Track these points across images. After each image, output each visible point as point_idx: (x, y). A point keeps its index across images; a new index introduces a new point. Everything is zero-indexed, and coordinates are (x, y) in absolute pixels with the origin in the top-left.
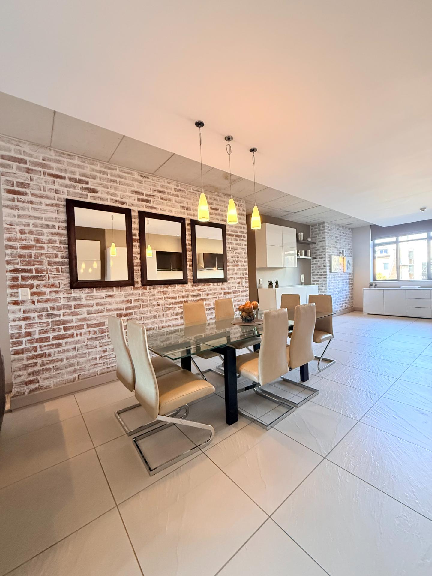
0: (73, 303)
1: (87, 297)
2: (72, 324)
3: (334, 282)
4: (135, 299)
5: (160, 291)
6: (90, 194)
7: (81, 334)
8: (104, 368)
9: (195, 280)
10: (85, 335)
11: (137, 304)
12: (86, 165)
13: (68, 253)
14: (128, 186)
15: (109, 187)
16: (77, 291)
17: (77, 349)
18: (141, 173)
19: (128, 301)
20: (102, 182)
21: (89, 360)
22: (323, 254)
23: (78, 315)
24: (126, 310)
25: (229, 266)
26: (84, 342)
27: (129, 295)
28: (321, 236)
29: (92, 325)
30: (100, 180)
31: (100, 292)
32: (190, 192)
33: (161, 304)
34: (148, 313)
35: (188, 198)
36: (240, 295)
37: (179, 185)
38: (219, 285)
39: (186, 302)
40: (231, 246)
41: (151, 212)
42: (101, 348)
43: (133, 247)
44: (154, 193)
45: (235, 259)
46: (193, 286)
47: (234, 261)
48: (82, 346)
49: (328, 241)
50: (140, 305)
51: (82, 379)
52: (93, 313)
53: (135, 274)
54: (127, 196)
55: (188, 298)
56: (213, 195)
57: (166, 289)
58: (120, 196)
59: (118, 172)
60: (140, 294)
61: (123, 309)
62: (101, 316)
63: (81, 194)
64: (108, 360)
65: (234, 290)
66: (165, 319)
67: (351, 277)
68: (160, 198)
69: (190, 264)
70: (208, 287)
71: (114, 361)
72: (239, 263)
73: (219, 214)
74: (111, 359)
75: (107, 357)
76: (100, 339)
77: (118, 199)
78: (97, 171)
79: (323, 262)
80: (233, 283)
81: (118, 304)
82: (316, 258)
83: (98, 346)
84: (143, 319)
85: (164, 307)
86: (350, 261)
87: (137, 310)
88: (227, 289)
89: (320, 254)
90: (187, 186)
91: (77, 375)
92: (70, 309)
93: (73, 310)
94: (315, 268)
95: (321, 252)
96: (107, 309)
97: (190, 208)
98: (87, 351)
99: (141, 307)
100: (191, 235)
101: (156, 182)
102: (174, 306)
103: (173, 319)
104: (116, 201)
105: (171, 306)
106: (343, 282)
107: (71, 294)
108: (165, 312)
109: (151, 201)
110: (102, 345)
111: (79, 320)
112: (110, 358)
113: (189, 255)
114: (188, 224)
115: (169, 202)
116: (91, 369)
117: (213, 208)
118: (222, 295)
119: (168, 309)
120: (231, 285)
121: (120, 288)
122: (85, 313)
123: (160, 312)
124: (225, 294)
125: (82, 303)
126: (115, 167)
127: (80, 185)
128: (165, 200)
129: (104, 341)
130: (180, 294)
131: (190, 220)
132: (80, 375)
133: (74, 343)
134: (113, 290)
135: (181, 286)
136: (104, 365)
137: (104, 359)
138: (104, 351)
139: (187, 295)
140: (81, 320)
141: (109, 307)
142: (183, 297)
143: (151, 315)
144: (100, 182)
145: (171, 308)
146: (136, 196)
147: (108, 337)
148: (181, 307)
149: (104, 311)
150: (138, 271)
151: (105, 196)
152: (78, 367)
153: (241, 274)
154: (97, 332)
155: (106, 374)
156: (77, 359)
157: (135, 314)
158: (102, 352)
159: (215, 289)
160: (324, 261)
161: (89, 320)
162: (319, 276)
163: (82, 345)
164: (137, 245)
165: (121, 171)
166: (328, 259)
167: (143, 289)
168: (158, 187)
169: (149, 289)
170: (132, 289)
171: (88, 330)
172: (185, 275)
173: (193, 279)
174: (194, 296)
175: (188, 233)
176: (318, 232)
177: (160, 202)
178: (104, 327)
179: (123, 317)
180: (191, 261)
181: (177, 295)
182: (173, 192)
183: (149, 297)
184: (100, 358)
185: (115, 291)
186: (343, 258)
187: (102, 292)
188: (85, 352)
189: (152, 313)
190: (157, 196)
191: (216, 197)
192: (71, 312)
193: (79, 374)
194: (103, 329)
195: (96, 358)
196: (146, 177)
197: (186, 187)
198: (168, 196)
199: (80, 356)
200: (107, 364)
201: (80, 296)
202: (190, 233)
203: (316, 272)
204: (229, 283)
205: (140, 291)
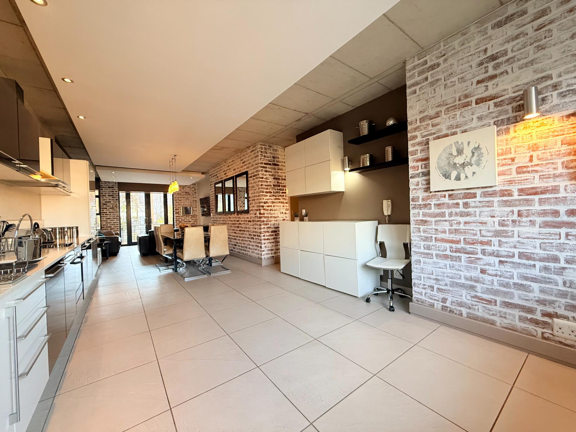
25: (250, 201)
36: (256, 224)
38: (246, 215)
40: (251, 185)
45: (253, 195)
46: (237, 215)
65: (253, 219)
70: (242, 216)
72: (255, 198)
73: (246, 165)
88: (249, 218)
90: (235, 156)
117: (243, 162)
118: (247, 222)
120: (252, 215)
153: (256, 207)
168: (228, 164)
174: (237, 221)
191: (244, 154)
204: (251, 214)
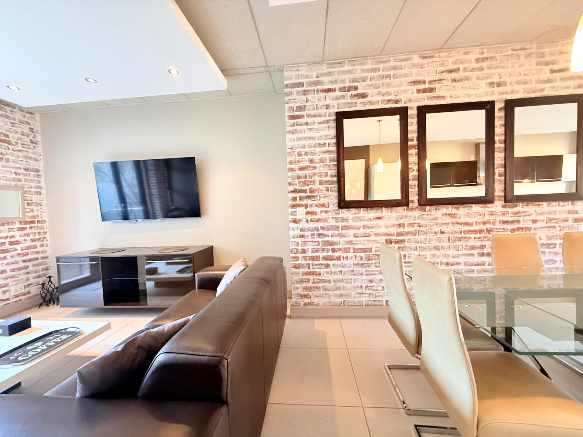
0: (340, 224)
1: (354, 218)
2: (339, 246)
4: (409, 222)
5: (446, 214)
6: (360, 101)
7: (347, 258)
8: (369, 299)
9: (509, 197)
10: (351, 260)
11: (411, 229)
12: (356, 68)
13: (336, 171)
14: (405, 77)
15: (381, 85)
16: (344, 211)
17: (343, 273)
18: (423, 54)
19: (400, 225)
20: (373, 82)
21: (355, 287)
23: (344, 237)
24: (397, 236)
26: (350, 267)
27: (402, 217)
29: (358, 249)
30: (371, 81)
31: (367, 213)
32: (506, 55)
33: (445, 232)
34: (426, 241)
35: (501, 67)
37: (486, 50)
38: (563, 206)
39: (489, 231)
41: (436, 104)
42: (367, 276)
43: (409, 157)
44: (441, 76)
46: (504, 207)
48: (348, 271)
50: (416, 230)
51: (347, 306)
52: (360, 236)
53: (410, 190)
54: (403, 90)
55: (494, 225)
57: (454, 211)
58: (394, 93)
59: (392, 63)
60: (417, 217)
61: (393, 234)
62: (368, 241)
63: (351, 103)
64: (374, 292)
66: (451, 253)
68: (450, 81)
69: (501, 172)
70: (536, 208)
71: (380, 294)
73: (571, 78)
74: (378, 291)
75: (374, 289)
76: (366, 267)
77: (392, 97)
78: (368, 71)
81: (387, 227)
83: (364, 274)
84: (419, 249)
85: (451, 236)
87: (411, 237)
91: (342, 300)
92: (338, 231)
93: (340, 231)
96: (375, 233)
97: (504, 82)
98: (353, 277)
99: (416, 233)
100: (505, 125)
101: (445, 59)
102: (467, 235)
103: (465, 254)
104: (389, 101)
105: (463, 235)
107: (339, 214)
108: (452, 242)
109: (436, 89)
110: (368, 273)
111: (345, 242)
112: (377, 290)
113: (499, 158)
114: (500, 109)
115: (466, 82)
116: (356, 297)
117: (556, 69)
119: (457, 239)
121: (390, 208)
122: (352, 235)
123: (443, 242)
124: (577, 221)
125: (349, 224)
126: (389, 58)
127: (350, 93)
128: (458, 81)
129: (370, 269)
130: (480, 219)
131: (503, 102)
132: (346, 301)
133: (340, 266)
134: (382, 211)
135: (481, 207)
136: (370, 296)
137: (370, 289)
138: (371, 281)
139: (491, 221)
140: (347, 243)
141: (377, 231)
142: (484, 223)
143: (430, 245)
145: (462, 238)
146: (415, 88)
147: (375, 265)
148: (479, 238)
149: (371, 235)
150: (414, 187)
151: (376, 98)
152: (344, 292)
154: (364, 258)
155: (372, 307)
156: (343, 283)
157: (408, 242)
158: (368, 281)
159: (555, 213)
161: (355, 244)
163: (348, 269)
164: (414, 153)
165: (395, 60)
167: (421, 210)
168: (448, 66)
169: (429, 211)
170: (406, 211)
171: (354, 254)
172: (490, 189)
173: (505, 196)
174: (505, 222)
175: (499, 122)
177: (451, 86)
179: (393, 244)
180: (501, 167)
181: (473, 220)
182: (473, 65)
183: (428, 221)
184: (366, 287)
185: (385, 212)
187: (370, 213)
188: (350, 277)
189: (431, 242)
190: (446, 79)
192: (339, 234)
193: (345, 299)
194: (369, 256)
195: (362, 287)
196: (430, 57)
197: (497, 49)
198: (463, 74)
199: (346, 281)
200: (373, 296)
201: (347, 217)
202: (504, 123)
205: (417, 213)
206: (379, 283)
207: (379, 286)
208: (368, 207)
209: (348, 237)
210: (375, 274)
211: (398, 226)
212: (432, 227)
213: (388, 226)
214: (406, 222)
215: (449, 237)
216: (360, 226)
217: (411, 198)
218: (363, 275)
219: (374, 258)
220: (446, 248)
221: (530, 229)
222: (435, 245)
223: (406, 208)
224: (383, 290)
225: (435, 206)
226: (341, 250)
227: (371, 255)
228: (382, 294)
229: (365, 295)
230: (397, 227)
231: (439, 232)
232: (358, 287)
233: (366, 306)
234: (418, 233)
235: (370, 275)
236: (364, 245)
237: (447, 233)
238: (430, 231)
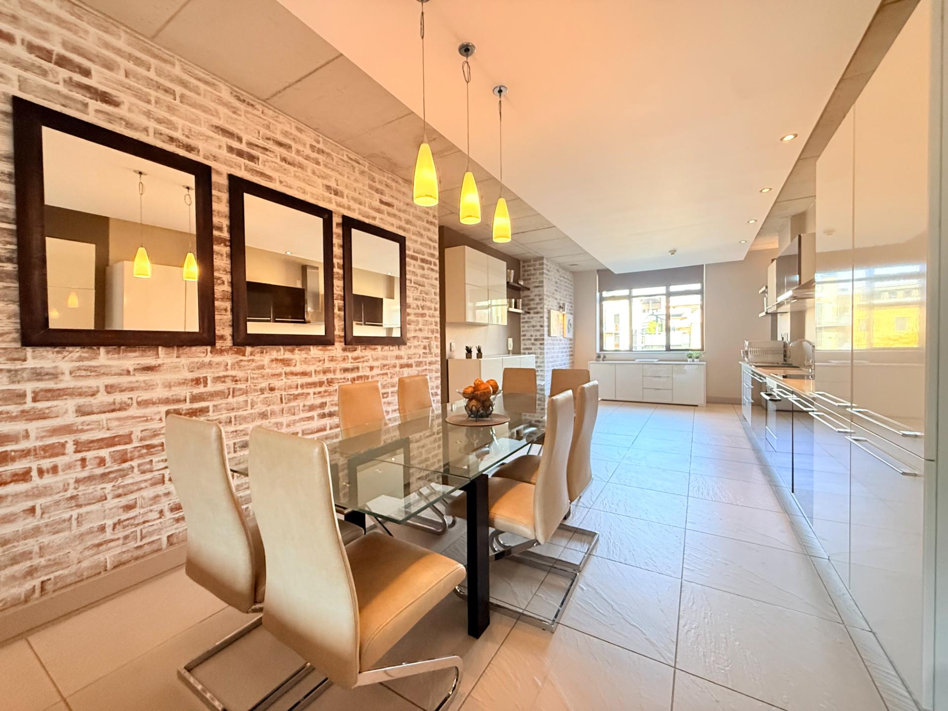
0: (29, 387)
1: (79, 369)
2: (24, 445)
3: (553, 351)
4: (217, 375)
5: (276, 360)
6: (95, 105)
7: (54, 469)
8: (125, 549)
9: (349, 338)
10: (69, 471)
11: (220, 387)
12: (84, 25)
14: (204, 111)
15: (153, 100)
16: (45, 353)
17: (38, 511)
18: (237, 92)
19: (197, 381)
20: (131, 82)
21: (82, 535)
22: (539, 307)
23: (44, 418)
24: (191, 402)
25: (409, 314)
26: (66, 490)
27: (202, 366)
28: (537, 279)
29: (92, 442)
30: (126, 76)
31: (119, 359)
32: (342, 160)
33: (276, 387)
34: (247, 405)
35: (338, 171)
36: (426, 370)
37: (321, 140)
38: (392, 351)
39: (330, 382)
40: (413, 278)
41: (258, 183)
42: (117, 500)
43: (215, 256)
44: (266, 144)
45: (420, 303)
46: (344, 350)
47: (417, 306)
48: (57, 503)
49: (548, 288)
50: (229, 389)
51: (54, 591)
52: (95, 411)
53: (217, 317)
54: (202, 134)
55: (335, 375)
56: (384, 176)
57: (288, 355)
58: (183, 130)
59: (177, 71)
60: (229, 364)
61: (183, 398)
62: (119, 419)
63: (66, 97)
64: (138, 529)
65: (417, 360)
66: (285, 419)
67: (571, 344)
68: (279, 157)
69: (340, 305)
70: (373, 352)
71: (155, 527)
72: (425, 311)
73: (394, 216)
74: (146, 525)
75: (136, 522)
76: (116, 478)
77: (177, 135)
78: (118, 51)
79: (539, 319)
80: (415, 347)
81: (170, 387)
82: (529, 313)
83: (109, 497)
84: (236, 421)
85: (284, 393)
86: (571, 321)
87: (220, 402)
88: (406, 357)
89: (535, 306)
90: (336, 146)
91: (37, 582)
92: (21, 404)
93: (29, 404)
94: (526, 328)
95: (538, 304)
96: (139, 399)
97: (341, 192)
98: (75, 513)
99: (229, 394)
100: (343, 246)
101: (271, 121)
102: (305, 391)
103: (302, 418)
104: (172, 139)
105: (300, 391)
106: (562, 352)
107: (25, 360)
108: (286, 403)
109: (258, 159)
110: (120, 491)
111: (48, 431)
112: (144, 522)
113: (338, 287)
114: (338, 224)
115: (299, 170)
116: (85, 558)
117: (384, 200)
118: (398, 369)
119: (292, 397)
120: (412, 351)
121: (176, 348)
122: (70, 412)
123: (273, 404)
124: (402, 366)
125: (61, 386)
126: (171, 58)
127: (64, 73)
128: (289, 164)
130: (319, 367)
131: (341, 216)
132: (50, 579)
133: (27, 495)
134: (158, 354)
135: (321, 350)
136: (128, 540)
137: (127, 526)
138: (129, 508)
139: (332, 369)
140: (55, 431)
141: (145, 396)
142: (325, 372)
143: (253, 411)
144: (127, 81)
145: (298, 395)
146: (225, 141)
147: (139, 470)
148: (320, 393)
149: (128, 405)
150: (223, 312)
151: (141, 120)
152: (43, 561)
153: (428, 332)
154: (108, 459)
155: (133, 563)
156: (38, 538)
157: (214, 411)
158: (121, 510)
159: (385, 358)
160: (541, 317)
161: (82, 431)
162: (533, 341)
163: (57, 497)
164: (224, 253)
165: (184, 70)
166: (546, 315)
167: (237, 353)
168: (276, 134)
169: (251, 354)
170: (209, 353)
171: (79, 456)
172: (329, 327)
173: (345, 336)
174: (346, 370)
175: (337, 241)
176: (533, 272)
177: (281, 166)
178: (128, 447)
180: (341, 300)
181: (311, 368)
182: (308, 151)
183: (249, 372)
184: (115, 525)
185: (163, 356)
186: (563, 315)
187: (123, 358)
188: (66, 516)
189: (255, 407)
190: (273, 152)
191: (389, 182)
192: (23, 412)
193: (45, 578)
194: (125, 452)
195: (102, 529)
197: (334, 147)
198: (296, 157)
199: (49, 528)
200: (136, 539)
201: (56, 367)
202: (342, 243)
203: (528, 334)
204: (410, 347)
205: (229, 359)
206: (151, 505)
207: (151, 511)
208: (119, 345)
209: (57, 417)
210: (141, 489)
211: (194, 382)
212: (256, 381)
213: (172, 384)
214: (210, 374)
215: (281, 395)
216: (98, 387)
217: (219, 330)
218: (106, 499)
219: (136, 454)
220: (278, 412)
221: (367, 377)
222: (261, 411)
223: (209, 348)
224: (160, 518)
225: (260, 347)
226: (33, 453)
227: (129, 451)
228: (160, 526)
229: (112, 544)
230: (192, 385)
231: (267, 388)
232: (92, 533)
233: (115, 567)
234: (233, 393)
235: (125, 495)
236: (108, 429)
237: (278, 389)
238: (253, 387)
